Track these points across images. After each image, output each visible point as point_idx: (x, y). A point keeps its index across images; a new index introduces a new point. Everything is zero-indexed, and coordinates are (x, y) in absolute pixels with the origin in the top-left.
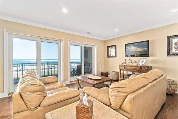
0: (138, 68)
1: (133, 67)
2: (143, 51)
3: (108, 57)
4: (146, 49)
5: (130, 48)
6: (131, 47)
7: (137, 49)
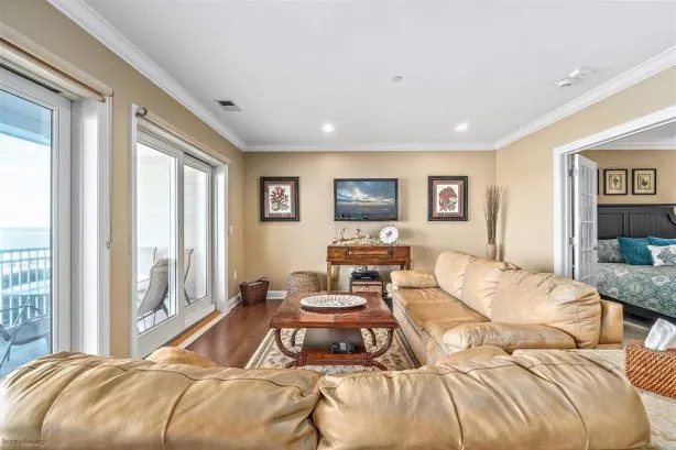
0: (383, 253)
1: (372, 250)
2: (383, 207)
3: (264, 219)
4: (390, 201)
5: (350, 195)
6: (352, 191)
7: (370, 199)
